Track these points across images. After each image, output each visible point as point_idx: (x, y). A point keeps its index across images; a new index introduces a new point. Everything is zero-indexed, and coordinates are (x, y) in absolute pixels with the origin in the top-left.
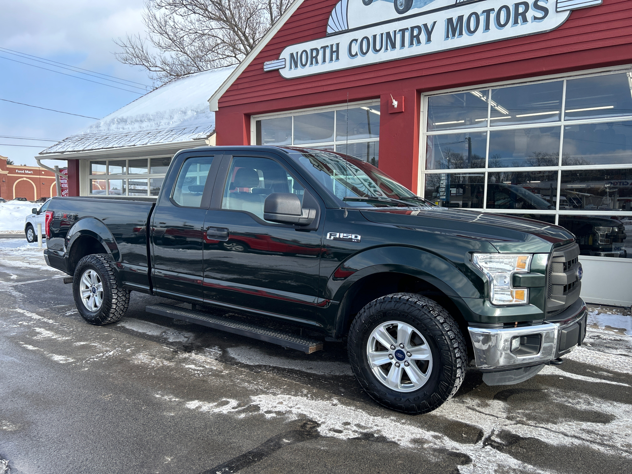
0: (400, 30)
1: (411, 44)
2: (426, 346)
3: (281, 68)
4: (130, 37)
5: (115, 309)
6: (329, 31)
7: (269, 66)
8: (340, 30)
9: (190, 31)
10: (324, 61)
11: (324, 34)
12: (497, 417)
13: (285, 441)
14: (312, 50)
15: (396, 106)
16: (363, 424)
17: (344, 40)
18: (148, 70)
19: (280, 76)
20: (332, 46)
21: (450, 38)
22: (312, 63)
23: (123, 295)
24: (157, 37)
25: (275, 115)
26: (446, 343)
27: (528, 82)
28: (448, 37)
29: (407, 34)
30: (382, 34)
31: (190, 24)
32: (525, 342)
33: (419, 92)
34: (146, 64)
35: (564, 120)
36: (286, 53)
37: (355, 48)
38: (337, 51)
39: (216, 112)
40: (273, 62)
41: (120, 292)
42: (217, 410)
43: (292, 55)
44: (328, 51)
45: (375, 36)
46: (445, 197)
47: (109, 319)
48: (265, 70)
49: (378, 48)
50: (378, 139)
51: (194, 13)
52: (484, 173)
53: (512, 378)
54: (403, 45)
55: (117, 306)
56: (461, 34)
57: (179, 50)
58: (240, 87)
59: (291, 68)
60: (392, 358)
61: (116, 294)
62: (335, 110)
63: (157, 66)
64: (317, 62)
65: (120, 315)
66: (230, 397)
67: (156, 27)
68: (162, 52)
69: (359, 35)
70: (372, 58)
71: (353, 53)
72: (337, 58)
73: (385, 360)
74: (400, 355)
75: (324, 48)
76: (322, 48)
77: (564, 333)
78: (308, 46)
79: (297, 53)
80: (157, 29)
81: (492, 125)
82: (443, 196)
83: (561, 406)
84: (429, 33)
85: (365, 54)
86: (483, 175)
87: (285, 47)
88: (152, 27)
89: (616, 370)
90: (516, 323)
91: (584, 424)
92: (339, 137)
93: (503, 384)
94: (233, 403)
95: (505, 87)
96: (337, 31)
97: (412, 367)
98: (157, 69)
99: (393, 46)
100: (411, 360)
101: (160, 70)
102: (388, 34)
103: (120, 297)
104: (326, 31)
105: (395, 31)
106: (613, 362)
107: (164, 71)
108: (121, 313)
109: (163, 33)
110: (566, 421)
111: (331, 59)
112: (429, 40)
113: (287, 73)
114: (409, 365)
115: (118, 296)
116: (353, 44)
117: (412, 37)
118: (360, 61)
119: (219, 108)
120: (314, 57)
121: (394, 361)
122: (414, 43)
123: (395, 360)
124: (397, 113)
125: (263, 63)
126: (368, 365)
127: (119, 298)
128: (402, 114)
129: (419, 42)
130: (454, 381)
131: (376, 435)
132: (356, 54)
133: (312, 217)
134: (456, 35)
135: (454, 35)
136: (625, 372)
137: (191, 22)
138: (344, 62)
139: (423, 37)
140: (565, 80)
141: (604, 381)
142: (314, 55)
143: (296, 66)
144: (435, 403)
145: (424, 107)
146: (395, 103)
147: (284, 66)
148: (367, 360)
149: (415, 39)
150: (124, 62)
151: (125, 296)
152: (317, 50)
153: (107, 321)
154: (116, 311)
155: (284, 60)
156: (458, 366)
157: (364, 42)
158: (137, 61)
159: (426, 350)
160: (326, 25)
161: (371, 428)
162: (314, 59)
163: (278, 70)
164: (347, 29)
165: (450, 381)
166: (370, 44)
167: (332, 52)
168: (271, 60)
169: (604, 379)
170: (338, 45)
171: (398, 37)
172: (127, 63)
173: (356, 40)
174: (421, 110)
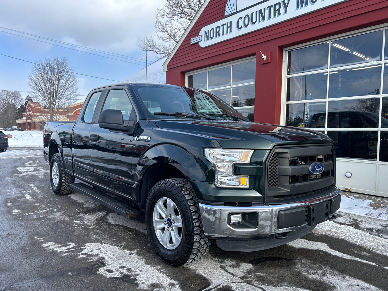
0: (268, 8)
1: (275, 15)
2: (179, 217)
3: (199, 41)
4: (147, 35)
5: (64, 185)
6: (226, 14)
7: (193, 41)
8: (232, 12)
9: (181, 29)
10: (223, 34)
11: (223, 17)
12: (234, 276)
13: (70, 274)
14: (216, 28)
15: (265, 59)
16: (133, 269)
17: (234, 19)
18: (156, 53)
19: (199, 46)
20: (227, 23)
21: (300, 8)
22: (216, 36)
23: (69, 178)
24: (161, 34)
25: (197, 72)
27: (357, 33)
28: (298, 7)
29: (272, 9)
30: (257, 12)
31: (181, 25)
32: (247, 218)
33: (281, 48)
34: (155, 50)
35: (384, 60)
36: (202, 32)
37: (241, 23)
38: (231, 27)
39: (166, 72)
40: (195, 38)
41: (67, 176)
42: (55, 249)
43: (205, 32)
44: (225, 27)
45: (252, 14)
47: (62, 192)
48: (191, 43)
49: (254, 21)
50: (254, 83)
51: (182, 18)
52: (325, 102)
53: (247, 247)
54: (269, 17)
55: (66, 184)
56: (307, 4)
57: (173, 40)
58: (179, 55)
59: (205, 41)
61: (65, 176)
62: (231, 65)
63: (161, 51)
64: (219, 35)
65: (69, 189)
66: (73, 242)
67: (161, 28)
68: (164, 43)
69: (243, 14)
70: (251, 28)
71: (240, 27)
72: (231, 31)
73: (162, 226)
74: (170, 222)
75: (223, 25)
76: (222, 25)
77: (282, 214)
79: (208, 30)
80: (161, 29)
81: (331, 67)
83: (299, 274)
84: (286, 7)
85: (246, 26)
86: (325, 104)
87: (202, 28)
88: (158, 28)
89: (377, 252)
90: (237, 203)
91: (300, 290)
92: (234, 83)
93: (238, 250)
94: (72, 245)
95: (340, 38)
96: (230, 13)
97: (174, 232)
98: (161, 52)
99: (264, 19)
100: (175, 226)
101: (163, 53)
102: (261, 11)
103: (67, 179)
104: (224, 15)
105: (265, 9)
107: (165, 53)
109: (164, 30)
111: (227, 32)
112: (286, 11)
113: (203, 44)
114: (173, 230)
115: (66, 178)
116: (240, 21)
117: (275, 10)
118: (244, 31)
119: (168, 69)
120: (218, 32)
121: (166, 227)
122: (277, 15)
123: (167, 225)
124: (266, 63)
125: (190, 39)
126: (154, 228)
127: (66, 179)
128: (269, 64)
129: (279, 14)
131: (132, 277)
132: (242, 27)
133: (130, 126)
134: (303, 6)
135: (302, 6)
138: (235, 33)
139: (282, 10)
140: (384, 29)
142: (217, 31)
143: (208, 39)
144: (183, 259)
145: (285, 58)
146: (264, 57)
147: (201, 40)
148: (153, 225)
149: (277, 12)
150: (143, 49)
151: (71, 178)
152: (219, 27)
154: (65, 187)
155: (201, 36)
156: (195, 233)
157: (246, 18)
158: (150, 48)
159: (180, 219)
160: (224, 11)
162: (218, 33)
163: (198, 43)
164: (236, 11)
165: (190, 244)
166: (250, 19)
167: (228, 27)
168: (194, 37)
169: (359, 258)
170: (231, 22)
171: (267, 12)
172: (145, 50)
173: (241, 18)
174: (283, 60)
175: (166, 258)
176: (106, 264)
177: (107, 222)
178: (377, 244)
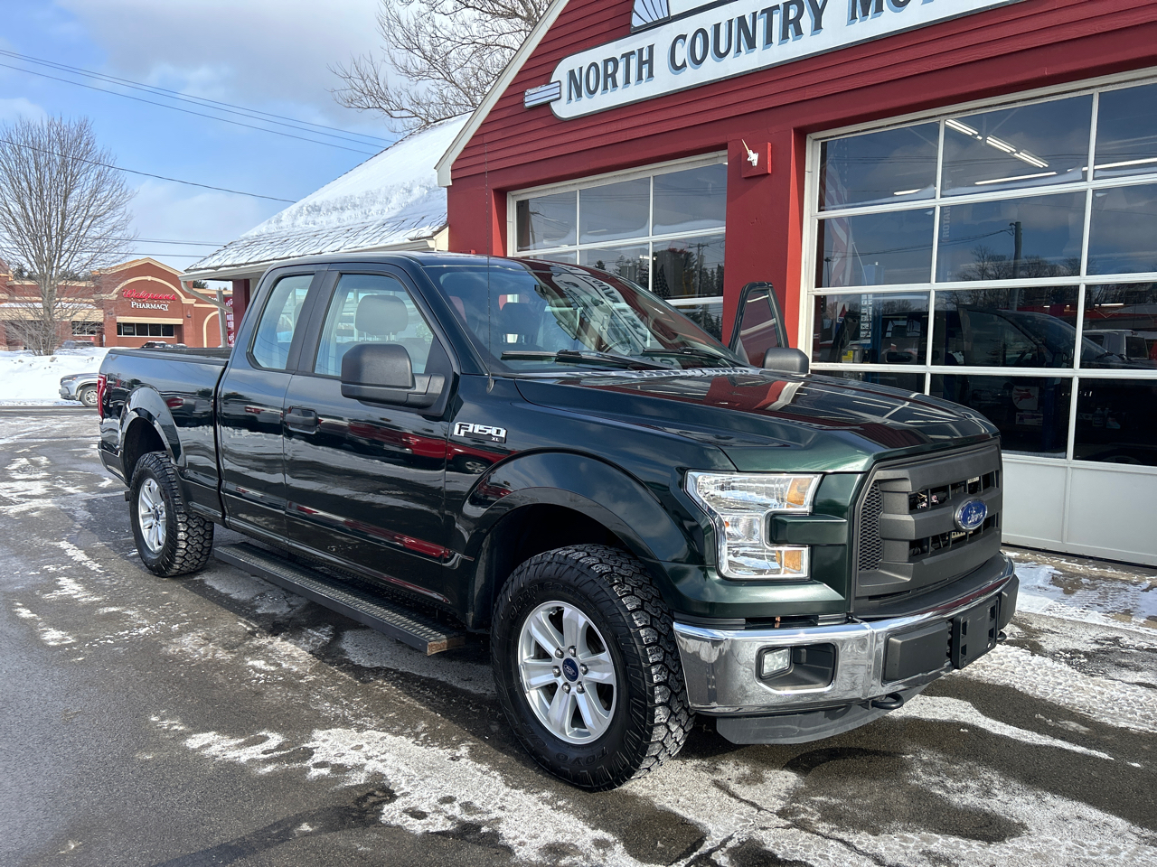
0: (763, 11)
1: (785, 36)
2: (605, 656)
3: (553, 101)
4: (357, 60)
5: (185, 549)
6: (636, 22)
7: (533, 97)
8: (656, 19)
9: (465, 42)
10: (627, 81)
11: (623, 29)
12: (759, 809)
13: (305, 827)
14: (606, 62)
15: (755, 163)
16: (477, 804)
17: (661, 39)
18: (389, 117)
19: (552, 114)
20: (641, 51)
21: (858, 20)
22: (605, 88)
23: (199, 525)
24: (401, 56)
25: (548, 189)
26: (636, 652)
27: (1019, 101)
28: (854, 17)
29: (777, 18)
30: (730, 22)
31: (463, 28)
32: (804, 659)
33: (802, 134)
34: (384, 106)
35: (1094, 179)
36: (561, 72)
37: (682, 53)
38: (650, 62)
39: (448, 187)
40: (539, 89)
41: (193, 519)
42: (230, 755)
43: (572, 73)
44: (634, 62)
45: (717, 27)
46: (869, 341)
47: (178, 567)
48: (527, 105)
49: (722, 50)
50: (722, 230)
51: (467, 7)
52: (928, 293)
53: (794, 731)
54: (769, 41)
55: (189, 544)
56: (879, 9)
57: (442, 76)
58: (487, 139)
59: (570, 99)
60: (559, 675)
61: (186, 522)
62: (651, 174)
63: (403, 109)
64: (615, 85)
65: (198, 559)
66: (273, 729)
67: (401, 38)
68: (412, 83)
69: (688, 26)
70: (713, 70)
71: (679, 63)
72: (651, 75)
73: (547, 678)
74: (571, 669)
75: (627, 56)
76: (623, 56)
77: (895, 644)
78: (599, 54)
79: (581, 68)
80: (403, 42)
81: (944, 193)
82: (865, 338)
83: (922, 795)
84: (818, 13)
85: (699, 63)
86: (925, 297)
87: (560, 60)
88: (393, 39)
89: (1103, 720)
90: (778, 619)
91: (941, 839)
92: (658, 227)
93: (772, 741)
94: (275, 739)
95: (972, 113)
96: (650, 21)
97: (587, 697)
98: (405, 113)
99: (751, 45)
100: (587, 681)
101: (410, 115)
102: (742, 20)
103: (193, 529)
104: (630, 24)
105: (755, 14)
106: (1111, 699)
107: (416, 116)
108: (198, 556)
109: (412, 46)
110: (905, 829)
111: (640, 78)
112: (818, 26)
113: (563, 110)
114: (582, 691)
115: (189, 527)
116: (678, 45)
117: (786, 22)
118: (692, 77)
119: (453, 180)
120: (610, 76)
121: (560, 681)
122: (790, 35)
123: (563, 678)
124: (759, 176)
125: (524, 92)
126: (521, 685)
127: (190, 529)
128: (765, 180)
129: (799, 32)
130: (651, 730)
131: (484, 829)
132: (684, 65)
133: (435, 391)
134: (870, 13)
135: (865, 14)
136: (1122, 725)
137: (464, 24)
138: (664, 82)
139: (806, 22)
140: (1096, 93)
141: (1059, 743)
142: (609, 72)
143: (579, 95)
144: (620, 771)
145: (812, 161)
146: (754, 157)
147: (558, 96)
148: (518, 674)
149: (791, 26)
150: (347, 105)
151: (203, 527)
152: (614, 60)
153: (175, 571)
154: (188, 552)
155: (558, 84)
156: (656, 702)
157: (698, 39)
158: (368, 101)
159: (606, 663)
160: (630, 11)
161: (489, 812)
162: (610, 79)
163: (548, 104)
164: (666, 15)
165: (644, 731)
166: (708, 43)
167: (641, 63)
168: (537, 86)
169: (1063, 739)
170: (651, 48)
171: (761, 23)
172: (353, 106)
173: (684, 37)
174: (808, 168)
175: (567, 767)
176: (398, 794)
177: (348, 661)
178: (1098, 697)
